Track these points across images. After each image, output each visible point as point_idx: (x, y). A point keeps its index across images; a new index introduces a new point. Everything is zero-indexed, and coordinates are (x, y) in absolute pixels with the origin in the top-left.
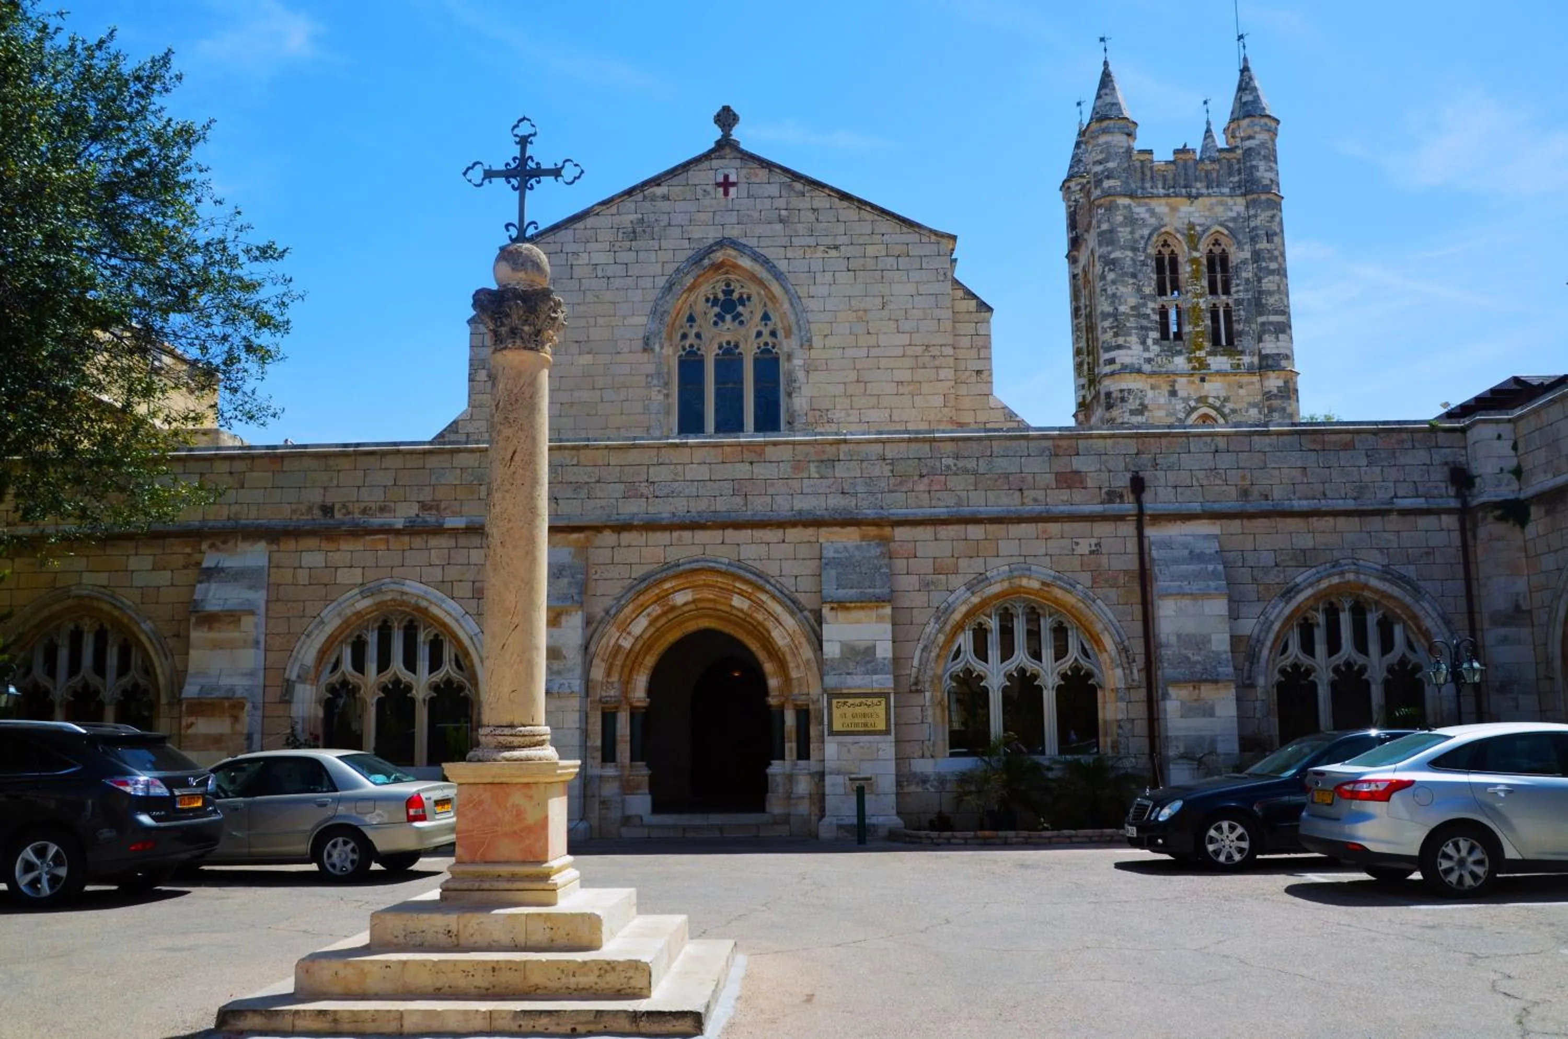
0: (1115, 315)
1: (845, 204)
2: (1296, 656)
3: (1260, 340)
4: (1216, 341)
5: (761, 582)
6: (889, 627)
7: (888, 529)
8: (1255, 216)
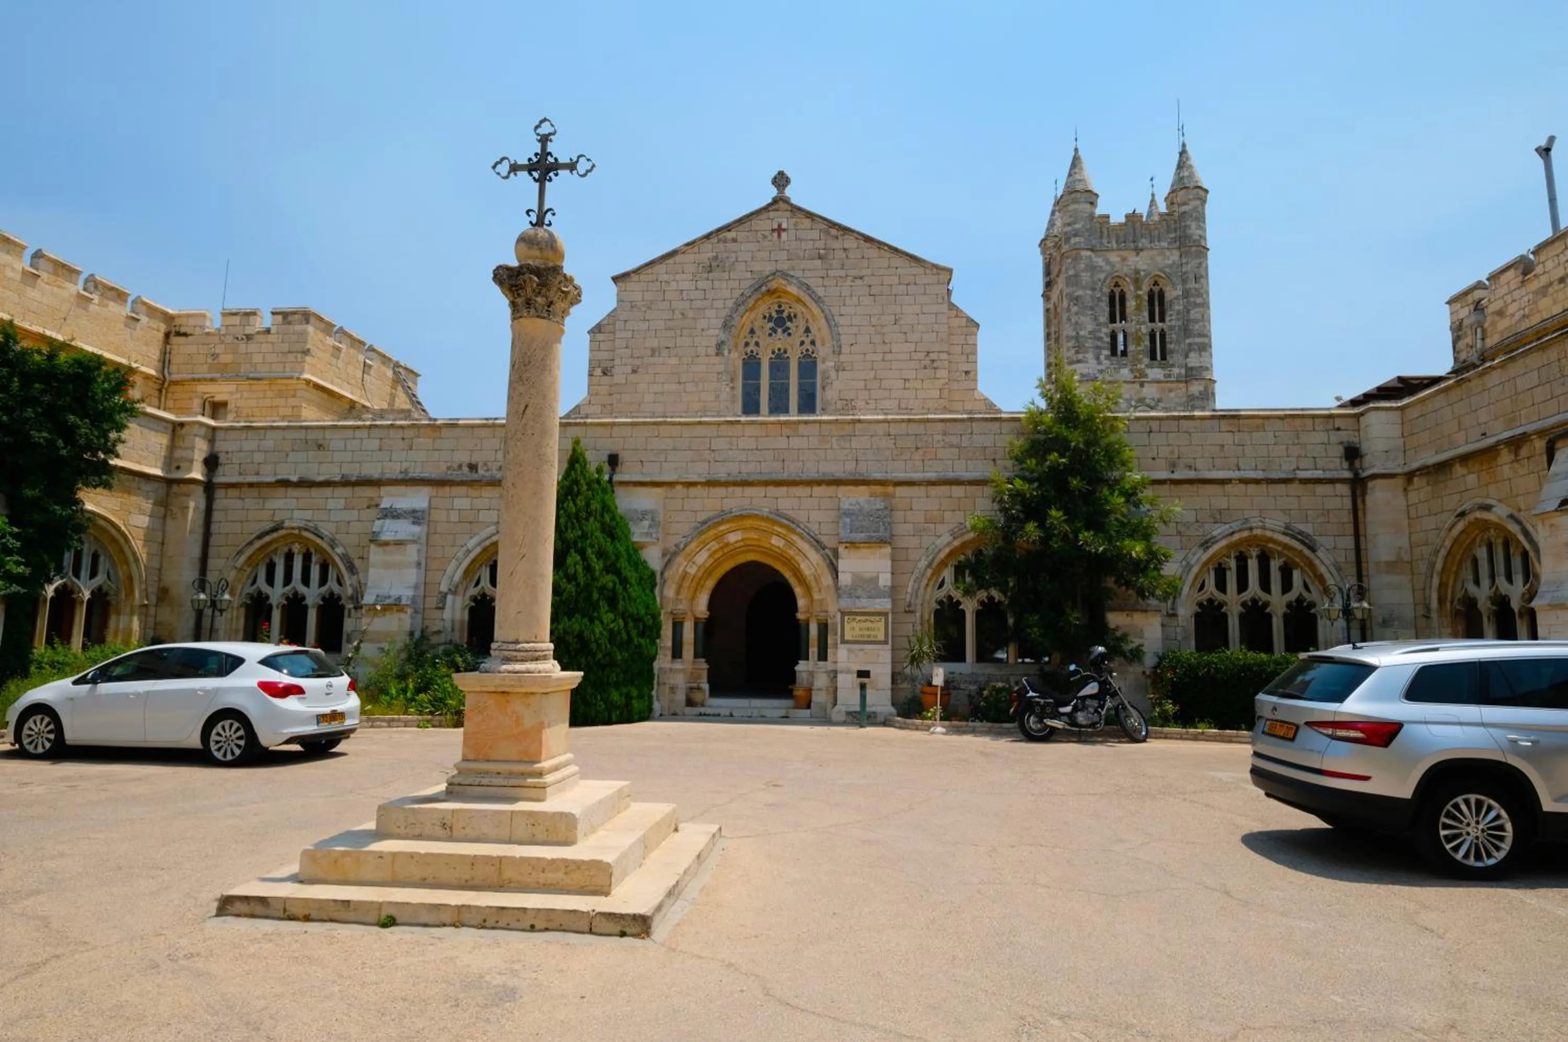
0: (1077, 338)
1: (868, 245)
2: (1211, 593)
3: (1187, 356)
4: (1153, 357)
5: (793, 526)
6: (889, 563)
7: (890, 489)
8: (1187, 263)
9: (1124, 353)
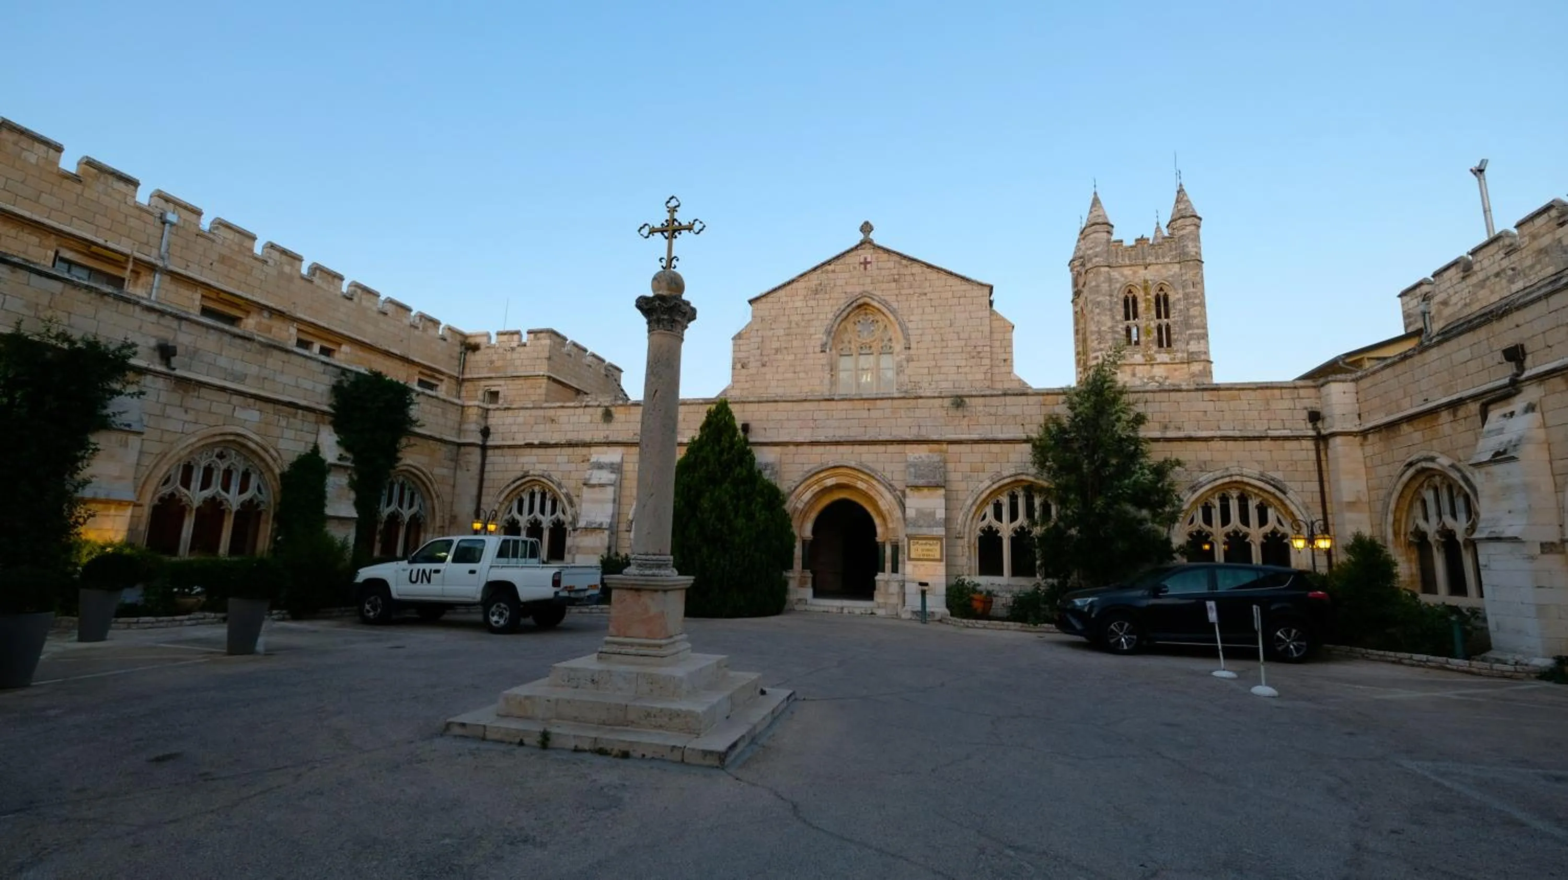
0: (1099, 332)
1: (929, 270)
2: (1200, 526)
3: (1188, 344)
4: (1160, 345)
5: (873, 474)
6: (943, 501)
7: (945, 446)
8: (1186, 274)
9: (1137, 343)
